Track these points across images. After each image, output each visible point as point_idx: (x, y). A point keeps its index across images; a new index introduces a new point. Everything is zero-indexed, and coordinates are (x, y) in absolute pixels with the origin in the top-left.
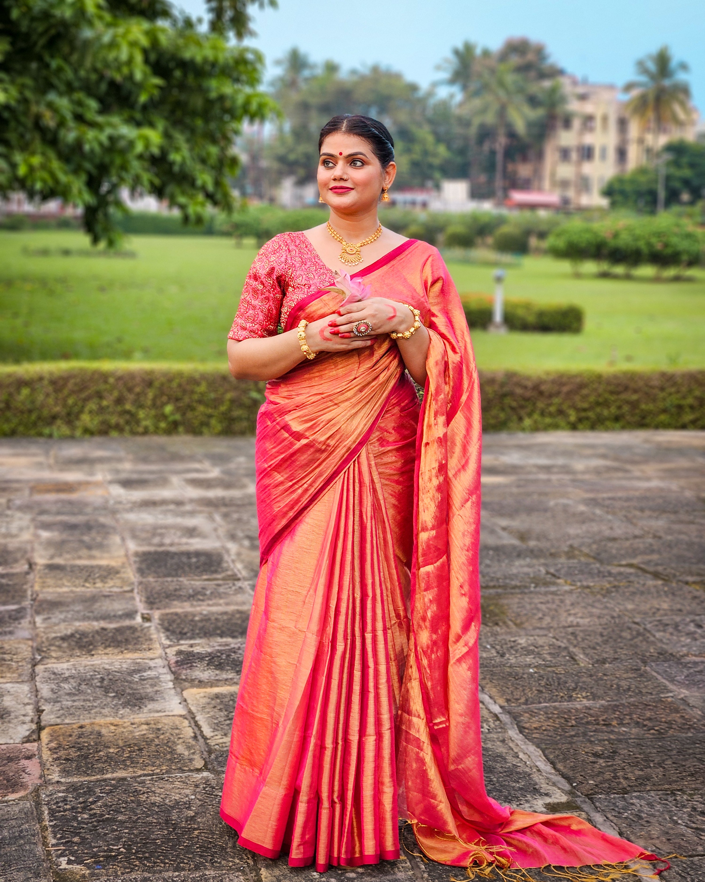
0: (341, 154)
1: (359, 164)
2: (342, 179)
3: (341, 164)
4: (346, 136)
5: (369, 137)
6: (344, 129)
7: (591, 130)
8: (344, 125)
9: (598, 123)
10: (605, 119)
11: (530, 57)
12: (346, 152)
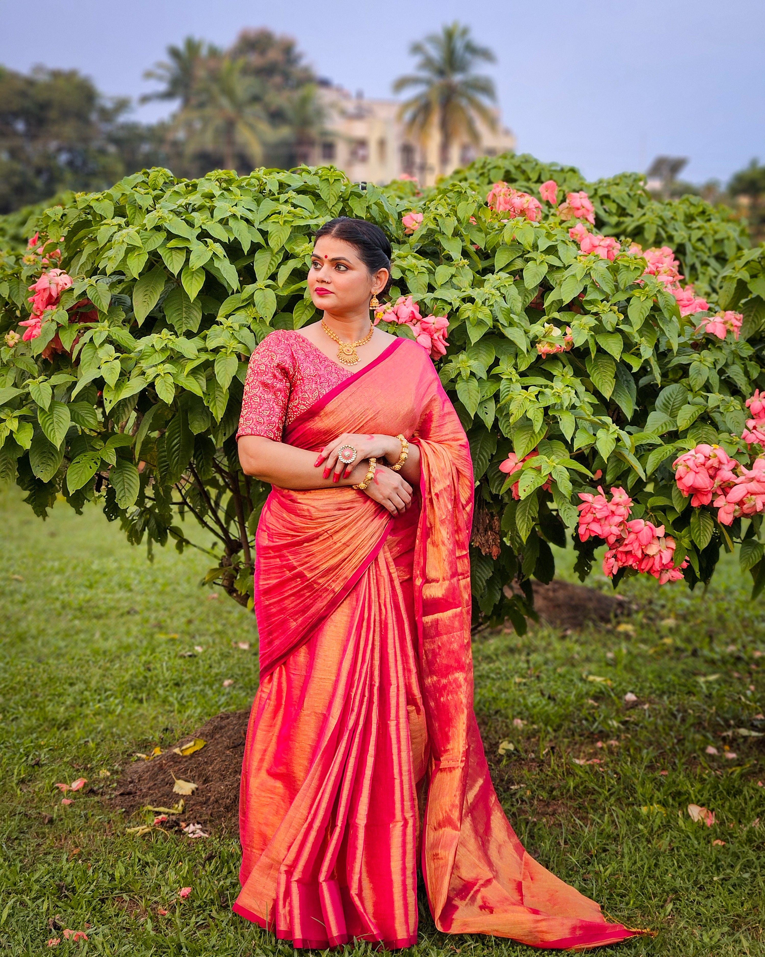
0: (326, 257)
1: (342, 268)
2: (323, 281)
3: (326, 266)
4: (333, 240)
5: (356, 243)
6: (333, 232)
7: (364, 159)
8: (335, 229)
9: (373, 149)
10: (382, 144)
11: (273, 55)
12: (331, 256)
